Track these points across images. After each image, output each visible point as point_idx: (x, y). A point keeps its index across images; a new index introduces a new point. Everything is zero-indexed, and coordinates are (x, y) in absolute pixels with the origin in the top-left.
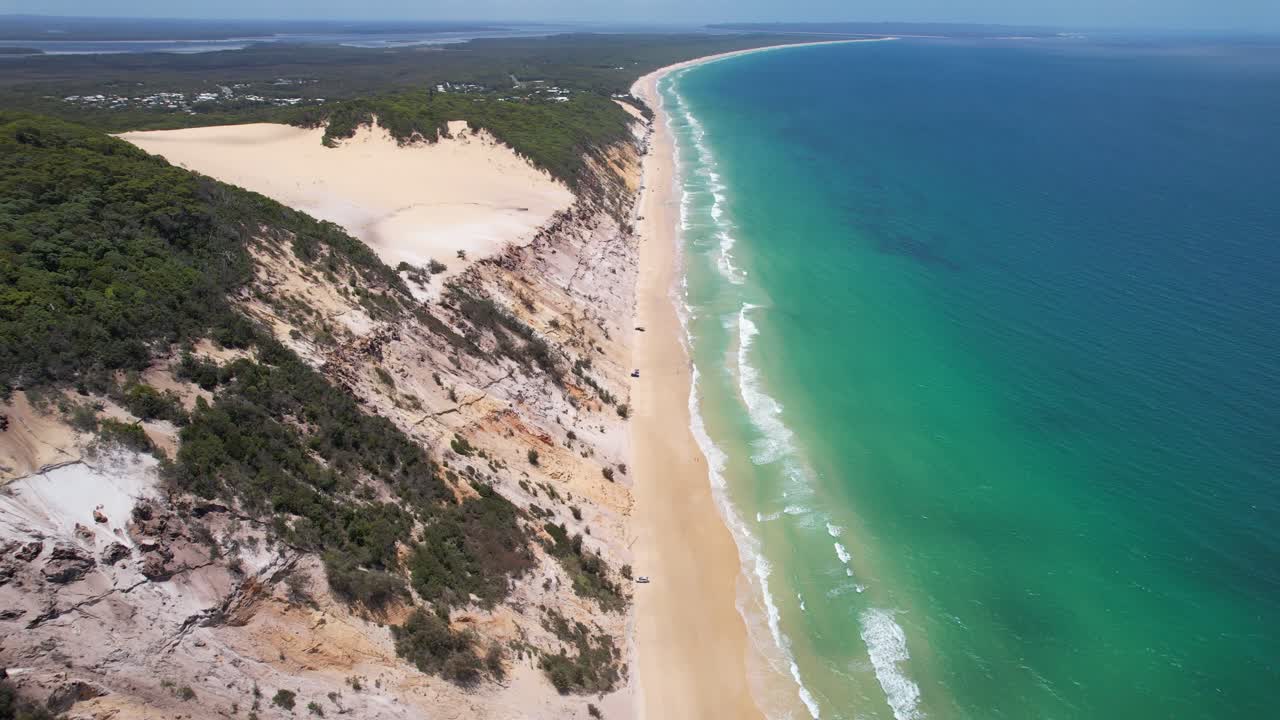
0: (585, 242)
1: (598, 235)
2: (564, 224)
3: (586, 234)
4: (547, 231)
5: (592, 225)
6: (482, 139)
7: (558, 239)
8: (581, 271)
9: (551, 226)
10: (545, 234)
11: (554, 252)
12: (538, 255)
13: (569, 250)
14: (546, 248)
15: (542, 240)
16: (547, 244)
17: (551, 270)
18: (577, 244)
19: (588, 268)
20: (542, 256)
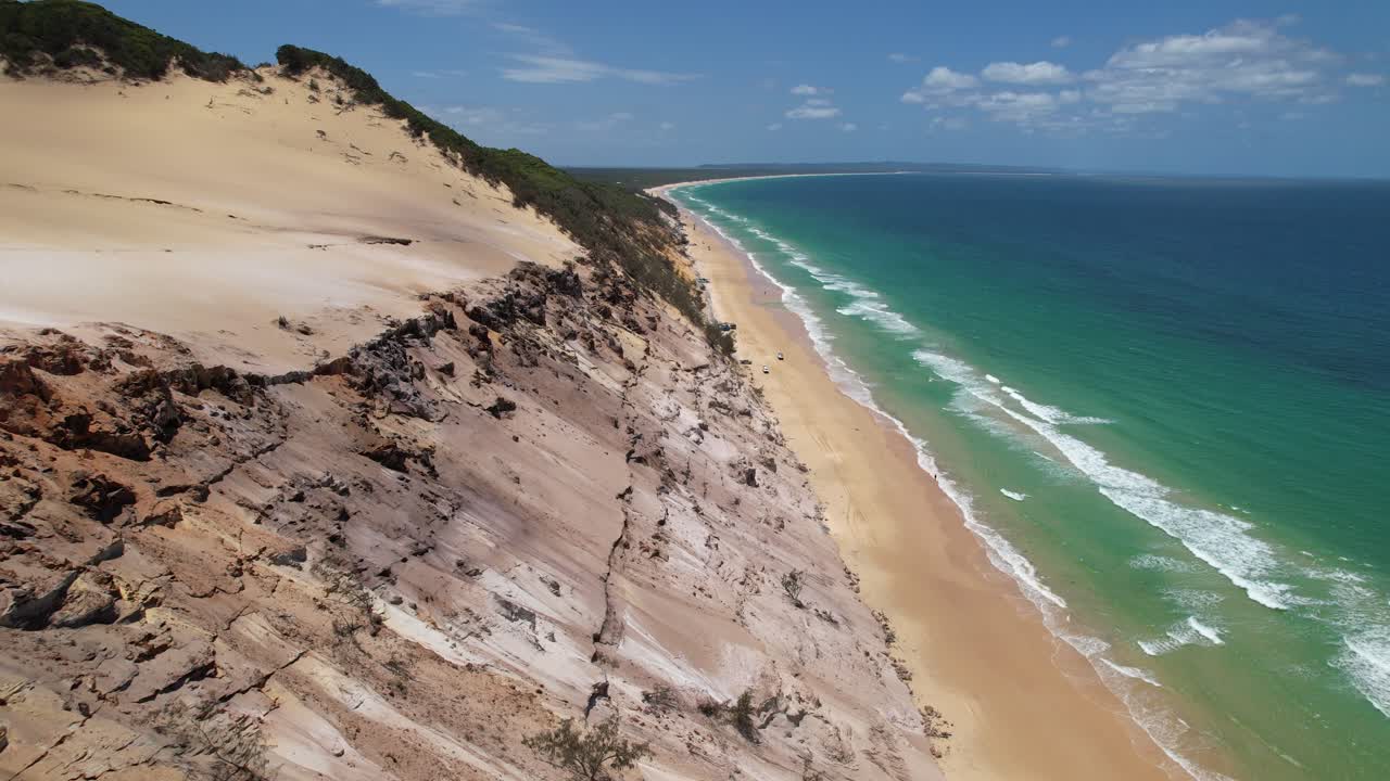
0: (630, 367)
1: (664, 351)
2: (551, 306)
3: (633, 344)
4: (476, 314)
5: (641, 320)
6: (314, 87)
7: (530, 355)
8: (648, 502)
9: (497, 292)
10: (464, 323)
11: (502, 408)
12: (389, 428)
13: (576, 400)
14: (460, 388)
15: (444, 347)
16: (467, 367)
17: (472, 533)
18: (608, 377)
19: (668, 481)
20: (425, 433)
